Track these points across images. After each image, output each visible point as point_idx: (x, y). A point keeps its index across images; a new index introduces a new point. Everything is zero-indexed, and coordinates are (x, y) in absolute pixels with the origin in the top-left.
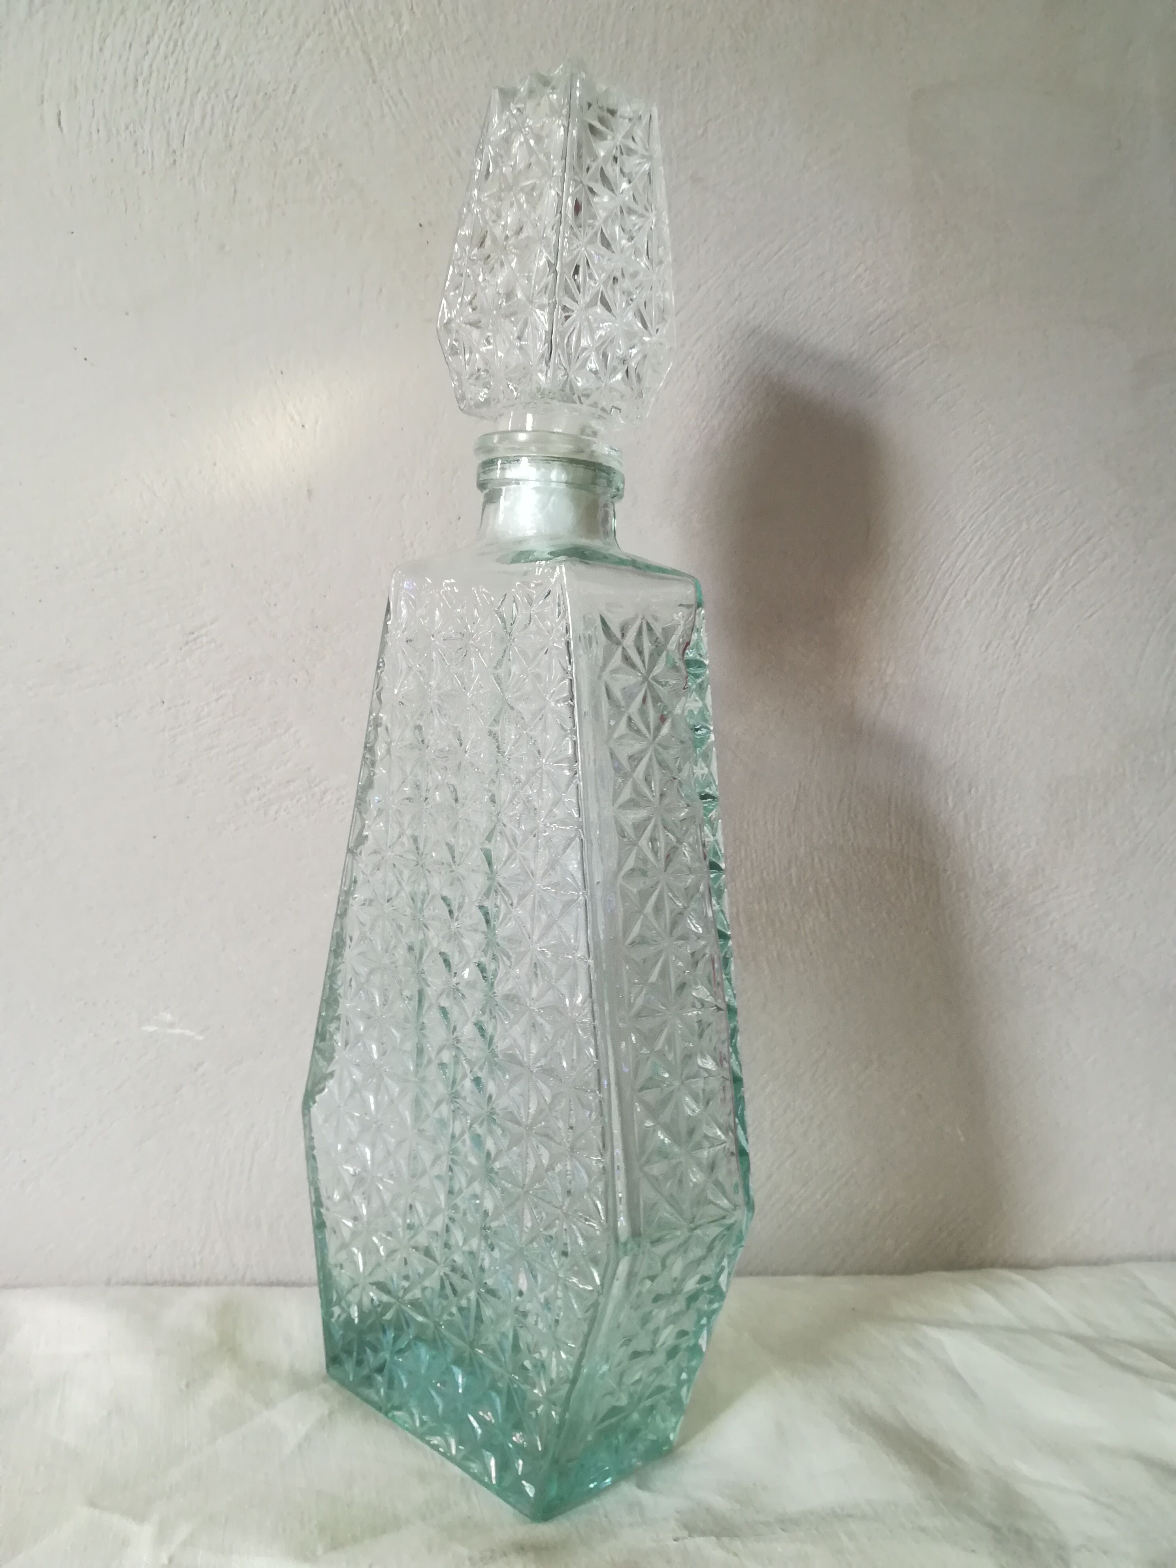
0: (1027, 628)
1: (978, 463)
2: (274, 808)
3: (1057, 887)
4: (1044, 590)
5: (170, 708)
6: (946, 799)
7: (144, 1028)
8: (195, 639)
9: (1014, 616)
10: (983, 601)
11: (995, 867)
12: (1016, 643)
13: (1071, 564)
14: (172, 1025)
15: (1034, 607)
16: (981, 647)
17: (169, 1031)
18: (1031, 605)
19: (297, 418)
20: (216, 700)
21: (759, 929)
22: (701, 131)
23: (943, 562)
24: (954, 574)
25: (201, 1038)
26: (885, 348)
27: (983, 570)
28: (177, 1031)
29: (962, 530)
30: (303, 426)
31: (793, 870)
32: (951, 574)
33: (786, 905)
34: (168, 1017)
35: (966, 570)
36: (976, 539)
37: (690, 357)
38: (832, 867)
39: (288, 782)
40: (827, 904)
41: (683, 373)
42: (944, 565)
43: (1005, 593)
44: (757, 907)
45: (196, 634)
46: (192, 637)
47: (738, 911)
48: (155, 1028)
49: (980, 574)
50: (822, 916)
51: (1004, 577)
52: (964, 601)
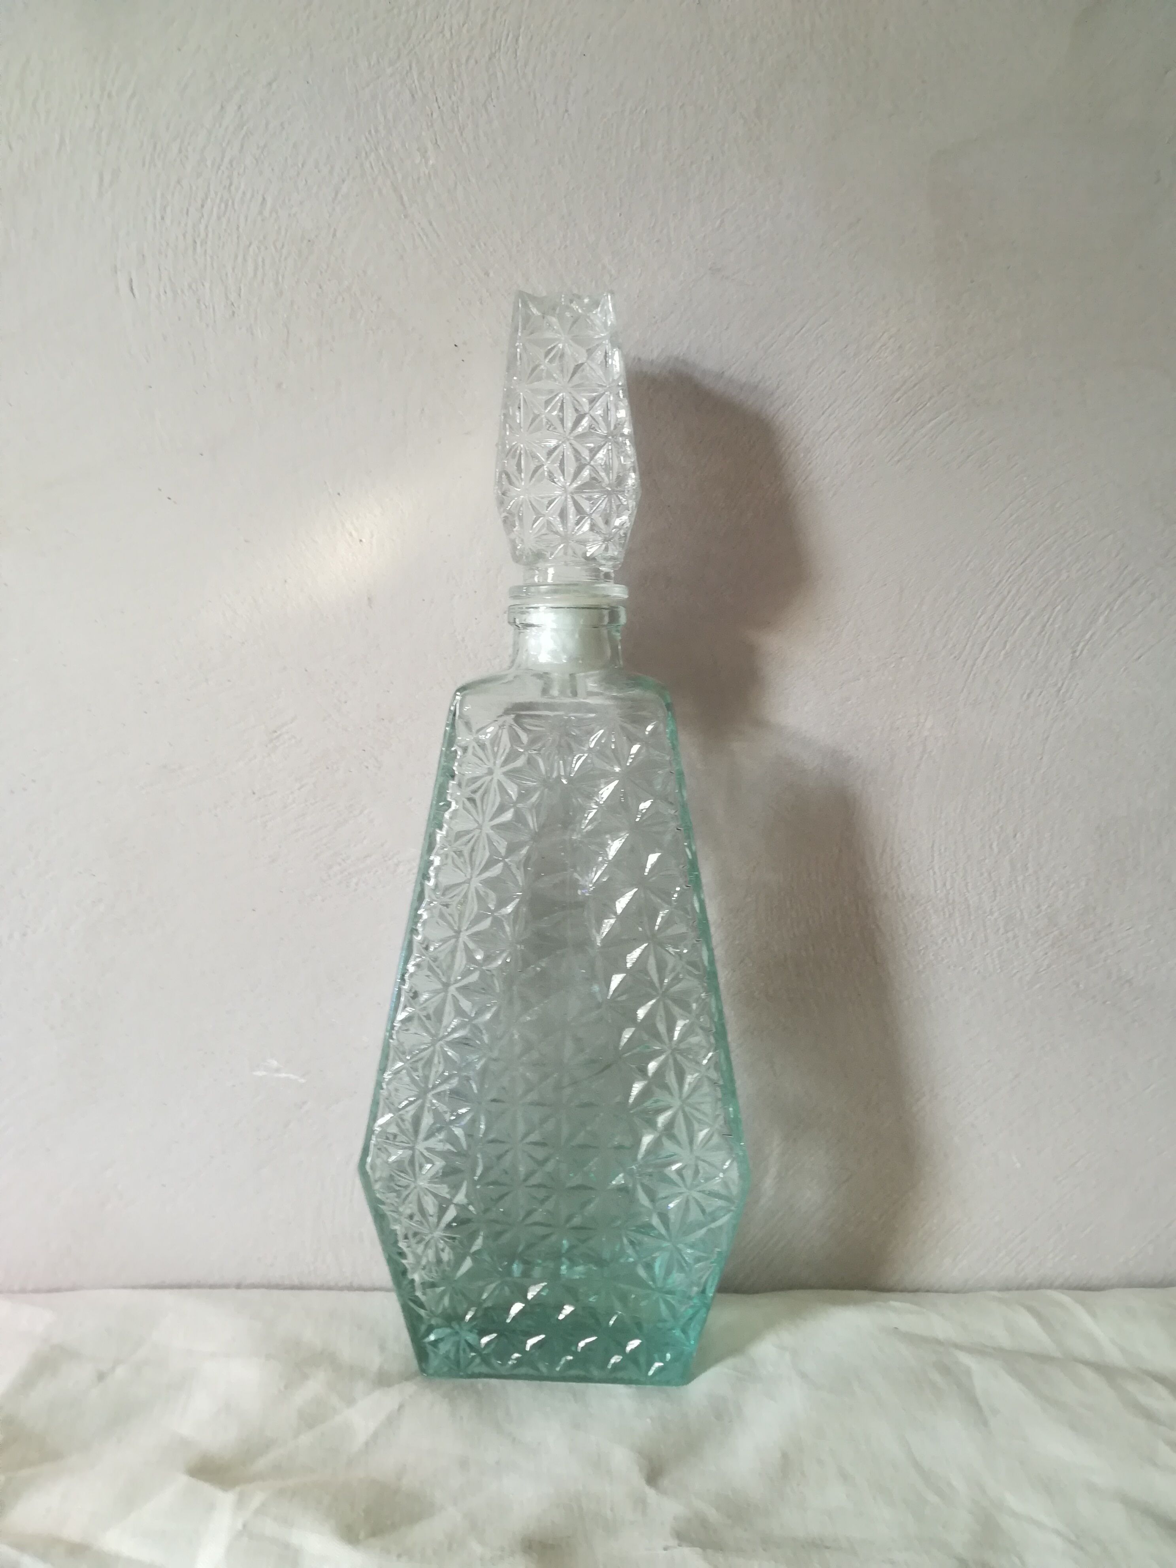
0: (1070, 675)
1: (1013, 517)
2: (354, 880)
3: (1110, 925)
4: (1088, 636)
5: (260, 798)
6: (991, 846)
7: (255, 1073)
8: (278, 737)
9: (1056, 664)
10: (1023, 651)
11: (1044, 908)
12: (1059, 690)
13: (1116, 608)
14: (278, 1070)
15: (1077, 654)
16: (1022, 696)
17: (276, 1075)
18: (1074, 652)
19: (354, 534)
20: (299, 789)
21: (807, 973)
22: (718, 222)
23: (980, 617)
24: (991, 628)
25: (303, 1081)
26: (912, 413)
27: (1023, 620)
28: (283, 1075)
29: (998, 584)
30: (361, 541)
32: (988, 628)
33: (832, 951)
34: (274, 1063)
35: (1004, 622)
36: (1013, 592)
39: (366, 857)
42: (981, 619)
43: (1045, 642)
44: (804, 953)
45: (279, 732)
46: (275, 735)
48: (264, 1073)
49: (1020, 625)
51: (1044, 626)
52: (1003, 652)
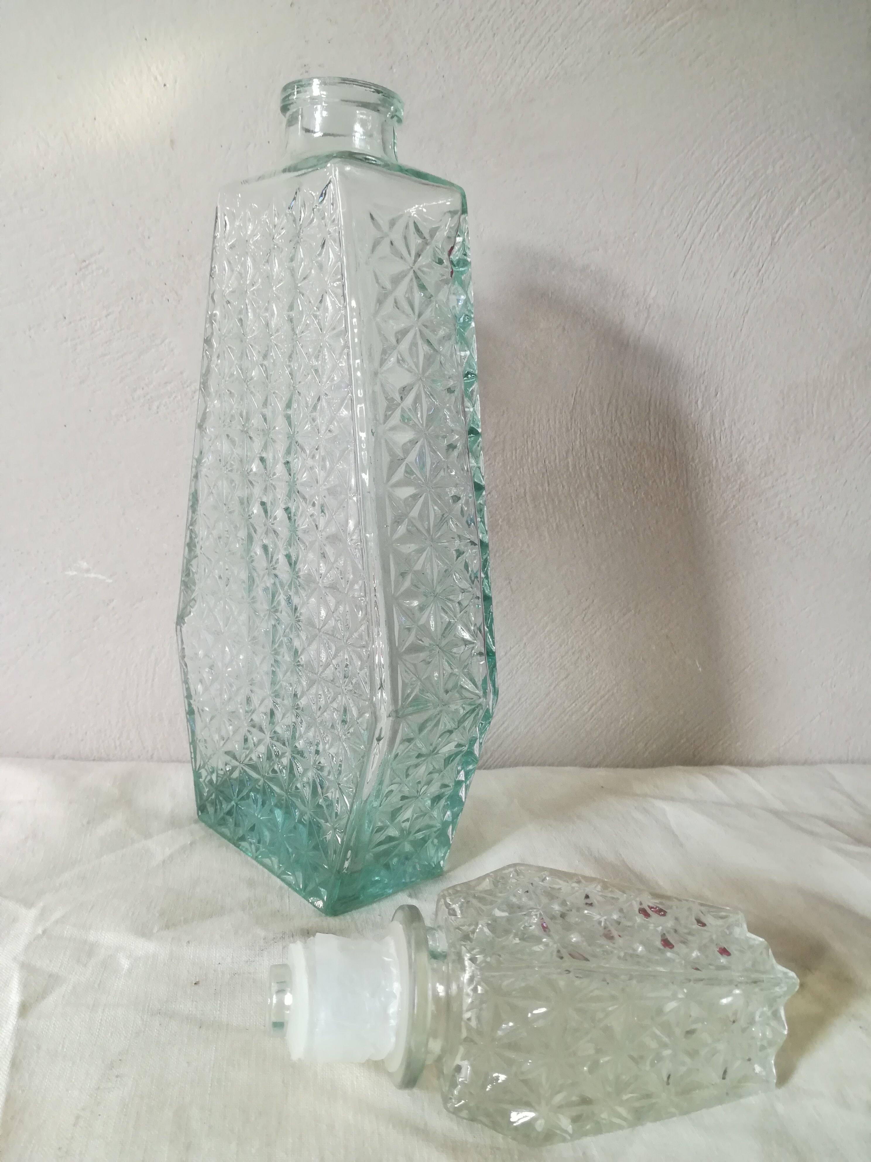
0: (769, 258)
1: (733, 114)
2: (156, 404)
3: (785, 474)
4: (785, 225)
5: (70, 323)
6: (696, 402)
7: (67, 573)
8: (87, 266)
9: (759, 247)
10: (733, 235)
11: (734, 458)
12: (760, 271)
13: (809, 201)
14: (88, 571)
15: (776, 240)
16: (729, 275)
17: (86, 575)
18: (773, 239)
19: (159, 78)
20: (107, 316)
21: (542, 505)
23: (700, 201)
24: (709, 212)
25: (110, 581)
27: (734, 207)
28: (92, 575)
29: (716, 174)
30: (165, 85)
31: (570, 460)
32: (706, 211)
33: (563, 487)
34: (85, 565)
35: (720, 206)
36: (727, 182)
37: (487, 21)
38: (602, 457)
39: (166, 383)
40: (597, 487)
41: (480, 35)
42: (701, 203)
43: (751, 227)
44: (540, 488)
45: (87, 262)
46: (84, 264)
47: (525, 490)
48: (75, 573)
49: (731, 211)
50: (592, 495)
51: (751, 214)
52: (717, 234)
